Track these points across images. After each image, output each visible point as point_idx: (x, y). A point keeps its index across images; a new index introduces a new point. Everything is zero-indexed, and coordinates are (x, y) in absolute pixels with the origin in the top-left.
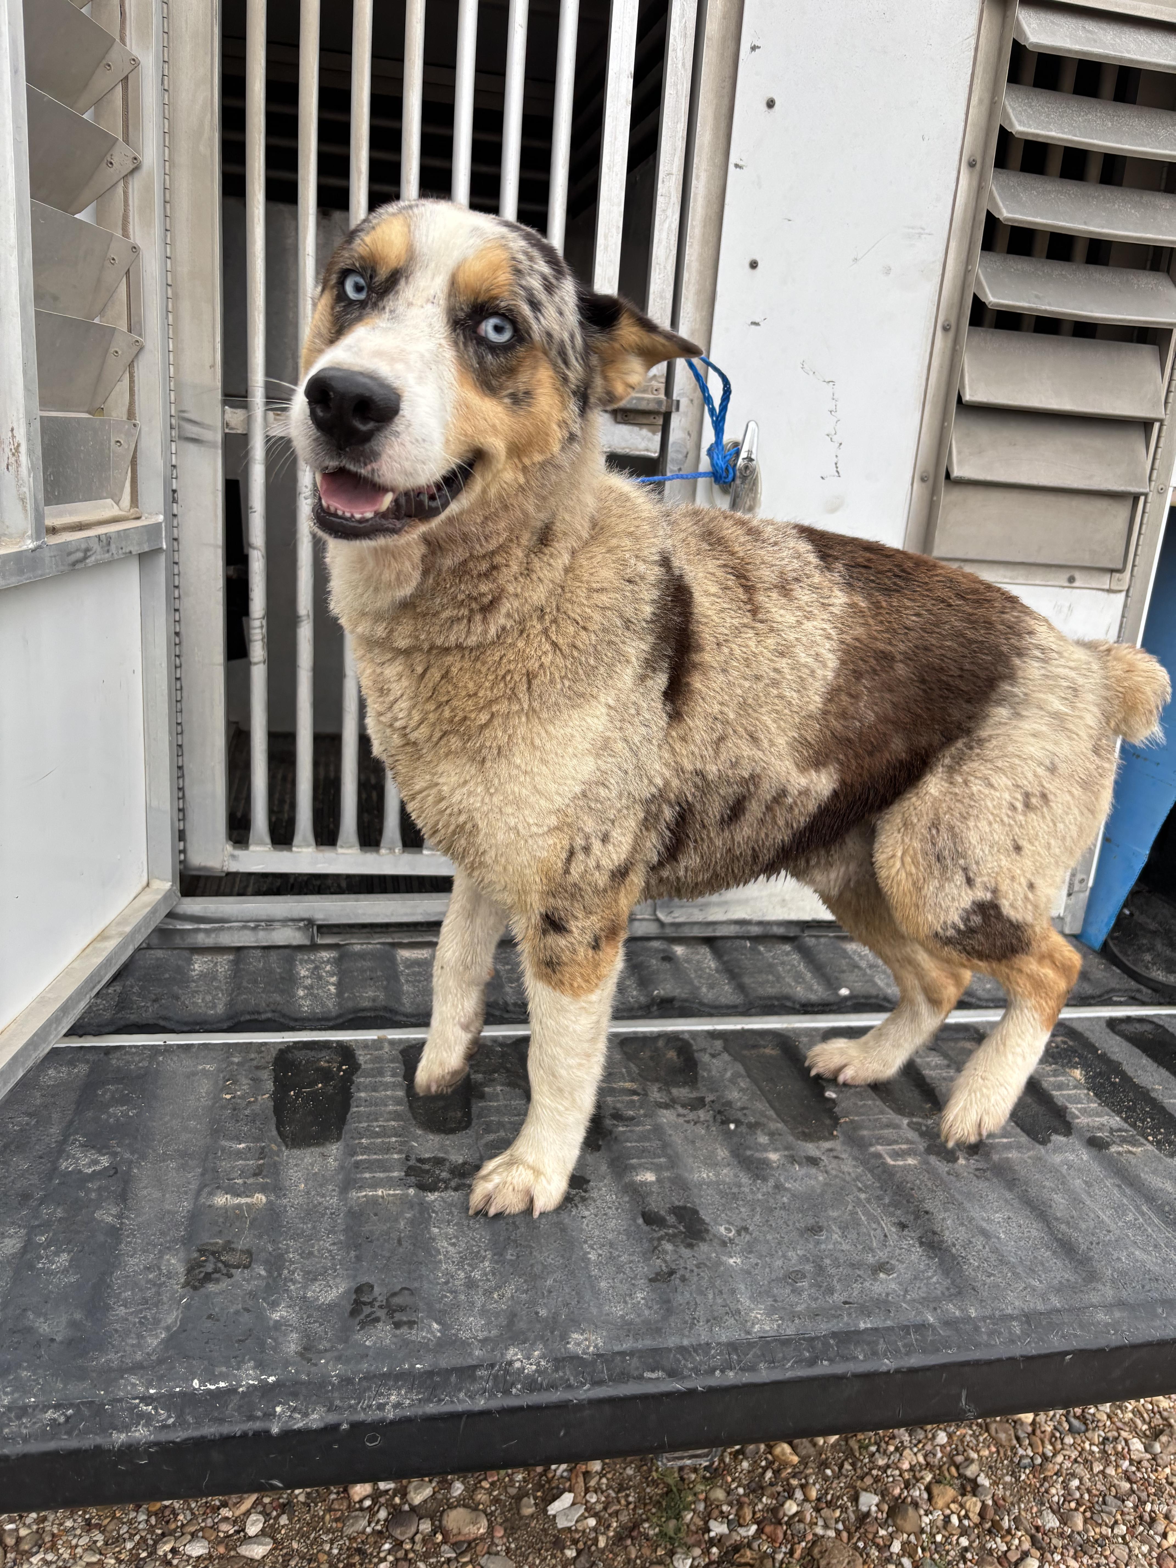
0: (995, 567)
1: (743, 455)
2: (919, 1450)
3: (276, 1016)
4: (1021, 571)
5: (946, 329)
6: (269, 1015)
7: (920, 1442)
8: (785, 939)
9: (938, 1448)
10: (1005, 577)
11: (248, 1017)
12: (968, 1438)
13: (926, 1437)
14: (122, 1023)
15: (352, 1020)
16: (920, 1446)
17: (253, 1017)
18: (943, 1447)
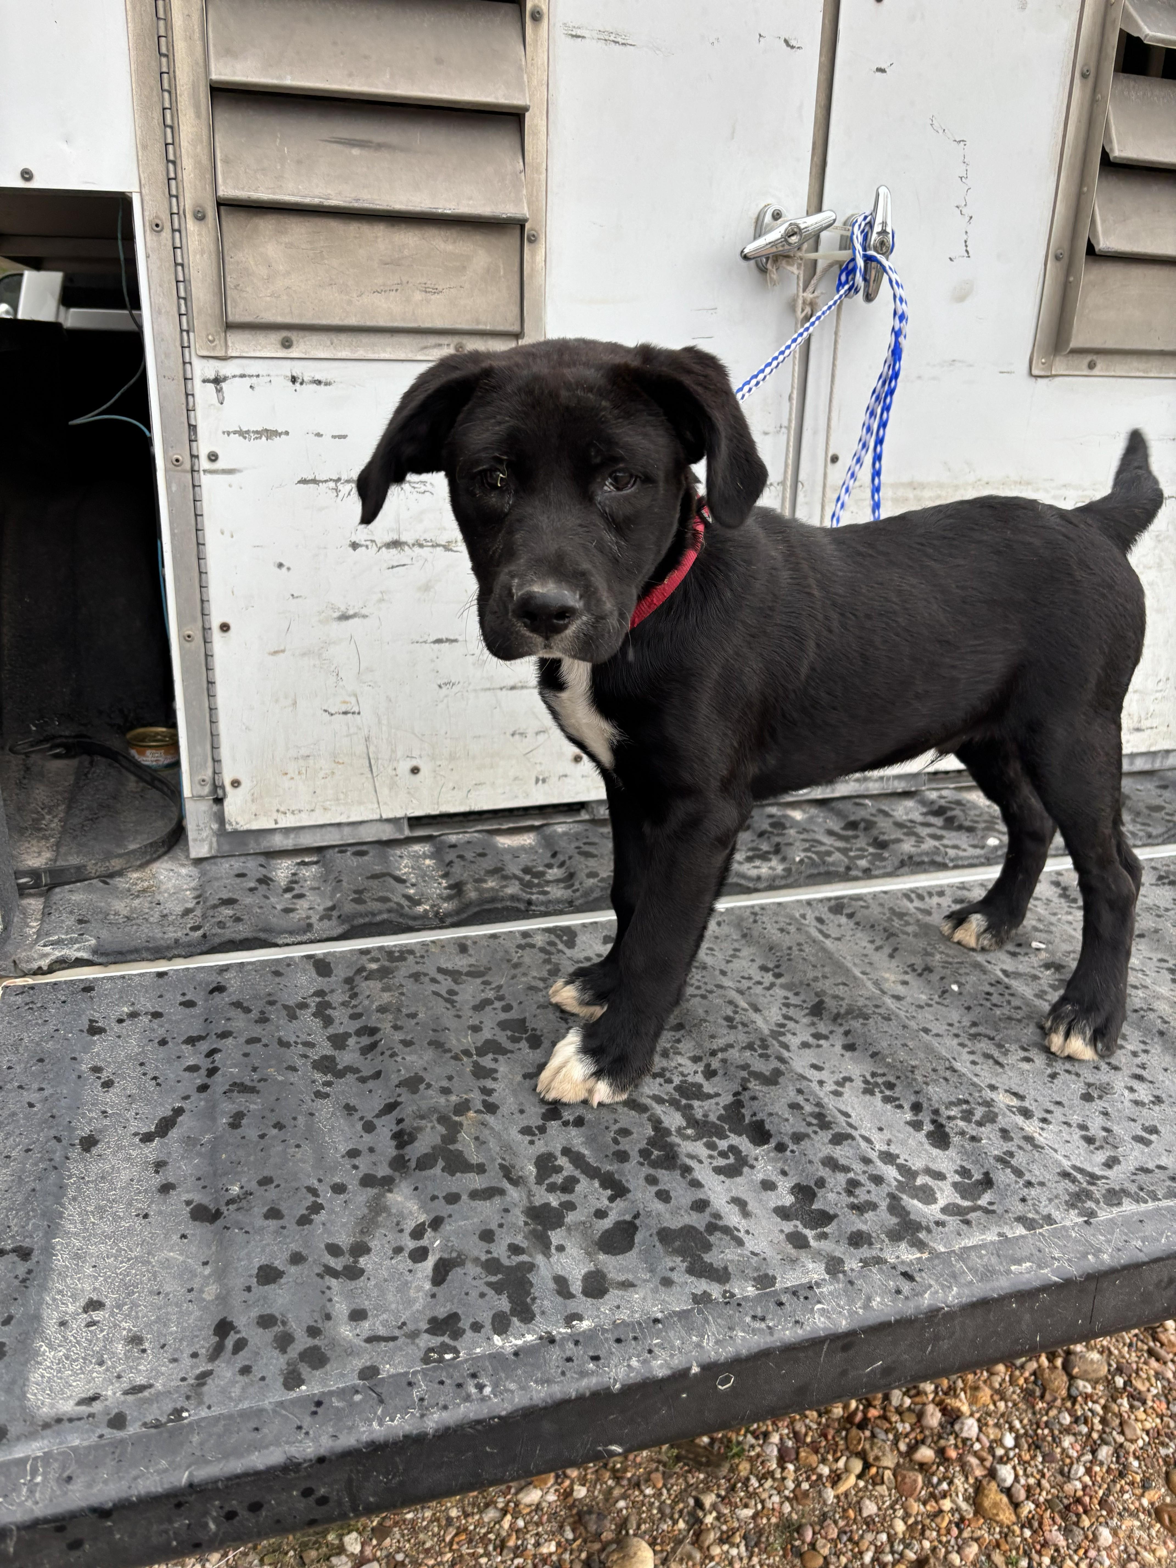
0: (1129, 359)
1: (877, 228)
2: (1081, 1559)
3: (393, 916)
4: (1155, 362)
5: (1084, 76)
6: (385, 916)
7: (1079, 1547)
8: (906, 794)
9: (1104, 1553)
10: (1138, 370)
11: (361, 921)
12: (1137, 1533)
13: (1086, 1537)
14: (217, 940)
15: (476, 914)
16: (1081, 1552)
17: (367, 920)
18: (1108, 1549)
